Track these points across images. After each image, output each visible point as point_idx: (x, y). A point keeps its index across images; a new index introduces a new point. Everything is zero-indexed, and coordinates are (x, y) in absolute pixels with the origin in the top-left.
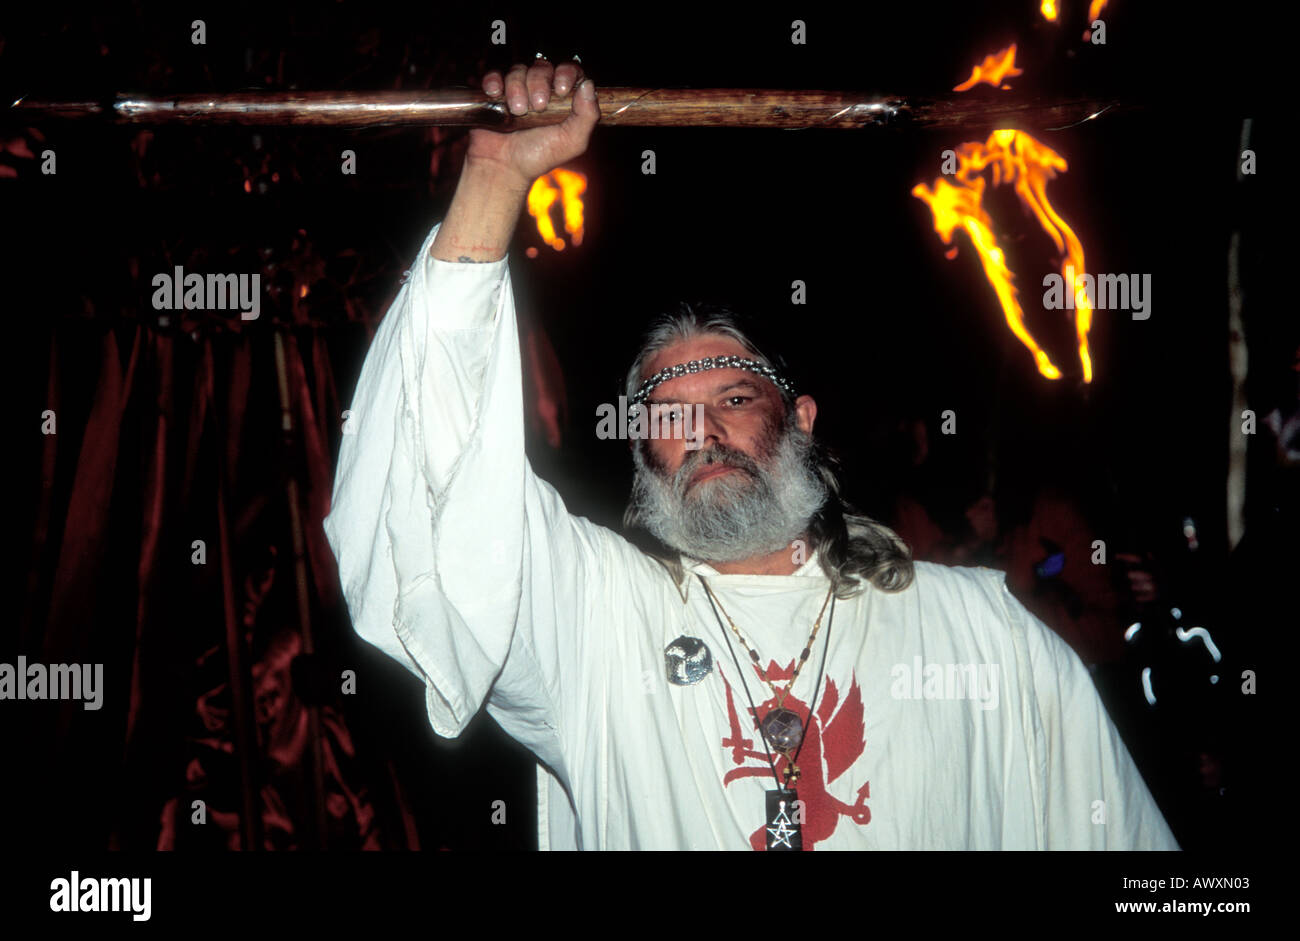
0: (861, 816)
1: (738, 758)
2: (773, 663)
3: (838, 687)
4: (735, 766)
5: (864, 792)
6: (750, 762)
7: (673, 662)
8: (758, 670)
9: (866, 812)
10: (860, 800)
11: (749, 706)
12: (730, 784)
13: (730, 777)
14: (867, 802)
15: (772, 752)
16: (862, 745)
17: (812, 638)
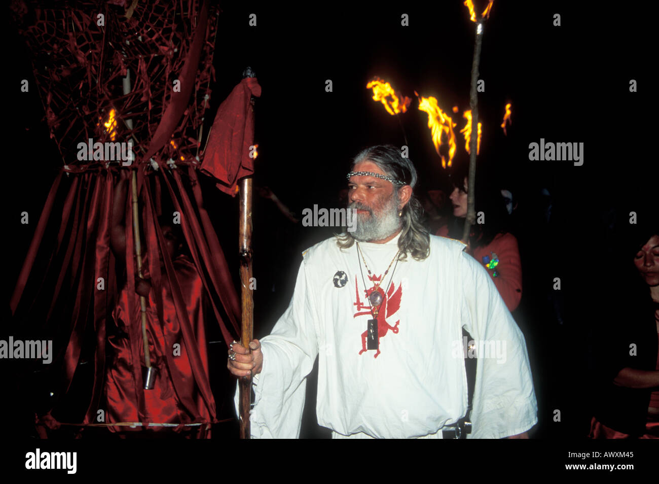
0: (396, 331)
1: (359, 309)
2: (374, 275)
3: (395, 285)
4: (358, 312)
5: (398, 323)
6: (363, 310)
7: (336, 281)
8: (370, 277)
9: (397, 330)
10: (396, 326)
11: (365, 289)
12: (356, 317)
13: (355, 315)
14: (398, 326)
15: (371, 305)
16: (399, 307)
17: (390, 266)
